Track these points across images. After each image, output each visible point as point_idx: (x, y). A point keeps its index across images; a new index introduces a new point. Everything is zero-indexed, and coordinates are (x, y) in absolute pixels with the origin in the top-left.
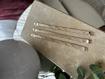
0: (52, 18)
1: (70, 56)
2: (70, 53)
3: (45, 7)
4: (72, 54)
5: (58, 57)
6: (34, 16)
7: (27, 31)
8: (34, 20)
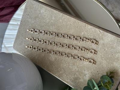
0: (52, 21)
1: (77, 67)
2: (77, 64)
3: (43, 8)
4: (79, 65)
5: (63, 71)
6: (30, 20)
7: (22, 39)
8: (30, 25)
